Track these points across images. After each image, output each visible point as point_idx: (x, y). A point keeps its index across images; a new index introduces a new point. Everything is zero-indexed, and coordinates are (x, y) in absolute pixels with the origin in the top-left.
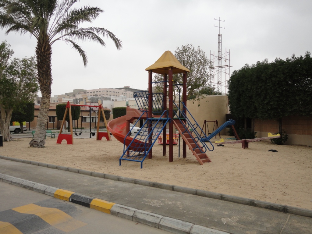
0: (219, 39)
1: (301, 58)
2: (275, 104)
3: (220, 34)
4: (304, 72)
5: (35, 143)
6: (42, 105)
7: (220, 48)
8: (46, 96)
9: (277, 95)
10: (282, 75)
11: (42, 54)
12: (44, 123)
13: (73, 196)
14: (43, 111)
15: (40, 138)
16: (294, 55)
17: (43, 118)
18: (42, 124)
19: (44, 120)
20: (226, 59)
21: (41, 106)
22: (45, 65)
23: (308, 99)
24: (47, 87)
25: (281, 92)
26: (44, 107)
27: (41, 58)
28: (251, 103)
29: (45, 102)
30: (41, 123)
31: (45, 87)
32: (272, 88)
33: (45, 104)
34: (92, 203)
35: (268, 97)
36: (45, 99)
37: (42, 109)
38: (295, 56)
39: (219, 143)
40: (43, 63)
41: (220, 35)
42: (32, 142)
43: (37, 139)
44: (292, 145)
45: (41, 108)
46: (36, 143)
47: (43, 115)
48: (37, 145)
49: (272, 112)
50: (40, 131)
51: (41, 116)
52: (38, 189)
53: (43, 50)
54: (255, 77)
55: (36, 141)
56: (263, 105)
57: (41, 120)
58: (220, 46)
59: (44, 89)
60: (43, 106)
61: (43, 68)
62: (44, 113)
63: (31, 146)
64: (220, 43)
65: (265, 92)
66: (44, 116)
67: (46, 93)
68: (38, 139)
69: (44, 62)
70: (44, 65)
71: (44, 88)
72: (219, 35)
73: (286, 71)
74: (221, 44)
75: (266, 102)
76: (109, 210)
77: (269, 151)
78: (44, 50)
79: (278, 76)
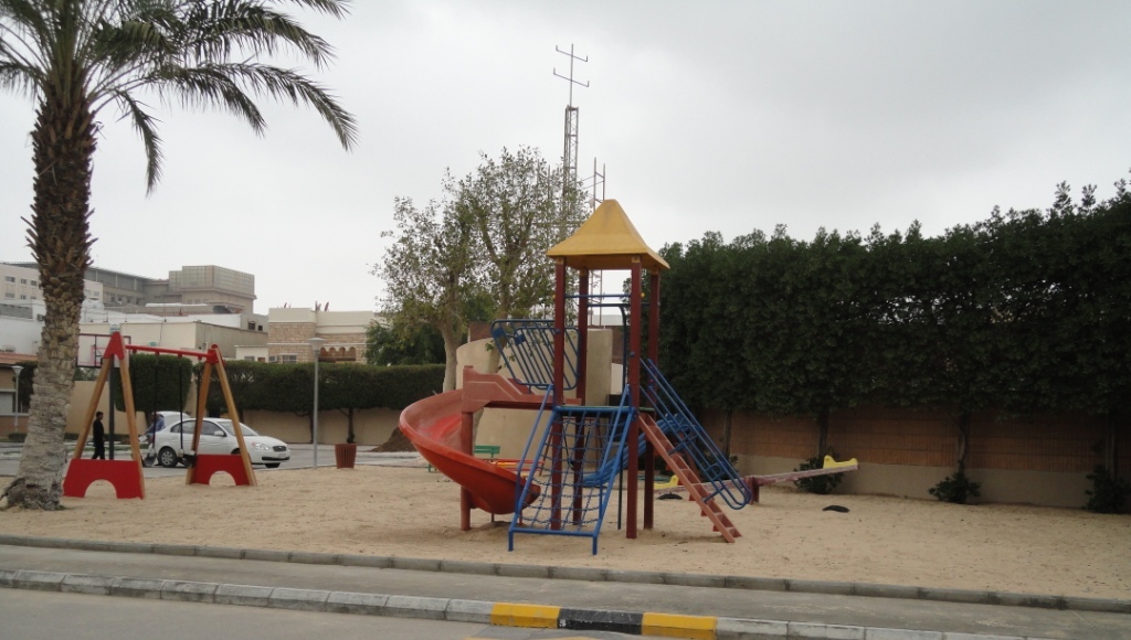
0: (567, 122)
1: (896, 237)
2: (822, 370)
3: (574, 106)
4: (912, 283)
5: (29, 491)
6: (51, 346)
7: (572, 157)
8: (69, 310)
9: (829, 342)
10: (850, 286)
11: (64, 149)
12: (61, 415)
13: (563, 613)
14: (58, 368)
15: (48, 474)
16: (877, 226)
17: (61, 395)
18: (54, 419)
19: (64, 402)
20: (595, 199)
21: (50, 351)
22: (76, 192)
23: (920, 361)
24: (74, 274)
25: (840, 333)
26: (61, 355)
27: (61, 163)
28: (728, 362)
29: (63, 335)
30: (53, 416)
31: (68, 274)
32: (815, 322)
33: (65, 342)
34: (645, 622)
35: (798, 348)
36: (64, 323)
37: (52, 361)
38: (881, 230)
39: (665, 490)
40: (64, 181)
41: (574, 109)
42: (18, 489)
43: (37, 476)
44: (856, 494)
45: (50, 358)
46: (37, 491)
47: (56, 383)
48: (42, 499)
49: (810, 394)
50: (46, 446)
51: (51, 388)
52: (413, 610)
53: (69, 132)
54: (754, 280)
55: (36, 483)
56: (779, 371)
57: (50, 404)
58: (573, 148)
59: (63, 284)
60: (56, 349)
61: (65, 201)
62: (62, 377)
63: (11, 504)
64: (573, 139)
65: (786, 331)
66: (64, 390)
67: (70, 299)
68: (42, 476)
69: (72, 180)
70: (72, 192)
71: (63, 280)
72: (570, 109)
73: (862, 273)
74: (577, 142)
75: (790, 362)
76: (712, 631)
77: (826, 509)
78: (73, 133)
79: (838, 286)
